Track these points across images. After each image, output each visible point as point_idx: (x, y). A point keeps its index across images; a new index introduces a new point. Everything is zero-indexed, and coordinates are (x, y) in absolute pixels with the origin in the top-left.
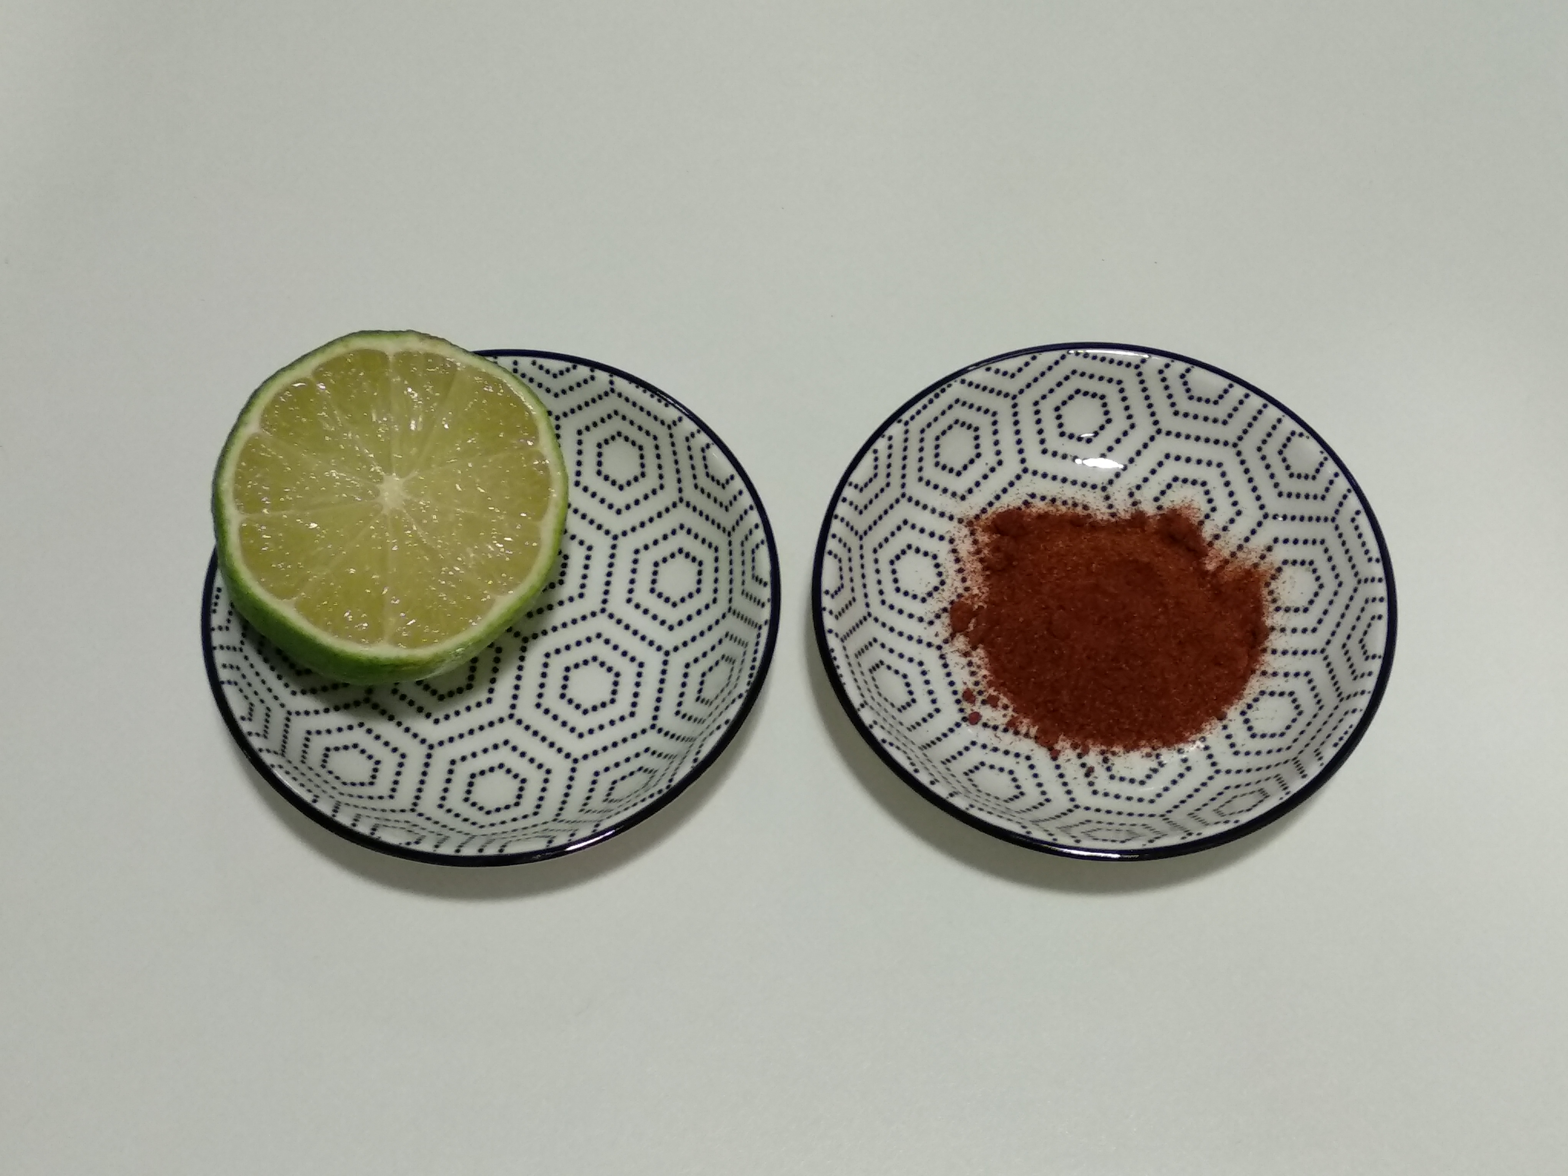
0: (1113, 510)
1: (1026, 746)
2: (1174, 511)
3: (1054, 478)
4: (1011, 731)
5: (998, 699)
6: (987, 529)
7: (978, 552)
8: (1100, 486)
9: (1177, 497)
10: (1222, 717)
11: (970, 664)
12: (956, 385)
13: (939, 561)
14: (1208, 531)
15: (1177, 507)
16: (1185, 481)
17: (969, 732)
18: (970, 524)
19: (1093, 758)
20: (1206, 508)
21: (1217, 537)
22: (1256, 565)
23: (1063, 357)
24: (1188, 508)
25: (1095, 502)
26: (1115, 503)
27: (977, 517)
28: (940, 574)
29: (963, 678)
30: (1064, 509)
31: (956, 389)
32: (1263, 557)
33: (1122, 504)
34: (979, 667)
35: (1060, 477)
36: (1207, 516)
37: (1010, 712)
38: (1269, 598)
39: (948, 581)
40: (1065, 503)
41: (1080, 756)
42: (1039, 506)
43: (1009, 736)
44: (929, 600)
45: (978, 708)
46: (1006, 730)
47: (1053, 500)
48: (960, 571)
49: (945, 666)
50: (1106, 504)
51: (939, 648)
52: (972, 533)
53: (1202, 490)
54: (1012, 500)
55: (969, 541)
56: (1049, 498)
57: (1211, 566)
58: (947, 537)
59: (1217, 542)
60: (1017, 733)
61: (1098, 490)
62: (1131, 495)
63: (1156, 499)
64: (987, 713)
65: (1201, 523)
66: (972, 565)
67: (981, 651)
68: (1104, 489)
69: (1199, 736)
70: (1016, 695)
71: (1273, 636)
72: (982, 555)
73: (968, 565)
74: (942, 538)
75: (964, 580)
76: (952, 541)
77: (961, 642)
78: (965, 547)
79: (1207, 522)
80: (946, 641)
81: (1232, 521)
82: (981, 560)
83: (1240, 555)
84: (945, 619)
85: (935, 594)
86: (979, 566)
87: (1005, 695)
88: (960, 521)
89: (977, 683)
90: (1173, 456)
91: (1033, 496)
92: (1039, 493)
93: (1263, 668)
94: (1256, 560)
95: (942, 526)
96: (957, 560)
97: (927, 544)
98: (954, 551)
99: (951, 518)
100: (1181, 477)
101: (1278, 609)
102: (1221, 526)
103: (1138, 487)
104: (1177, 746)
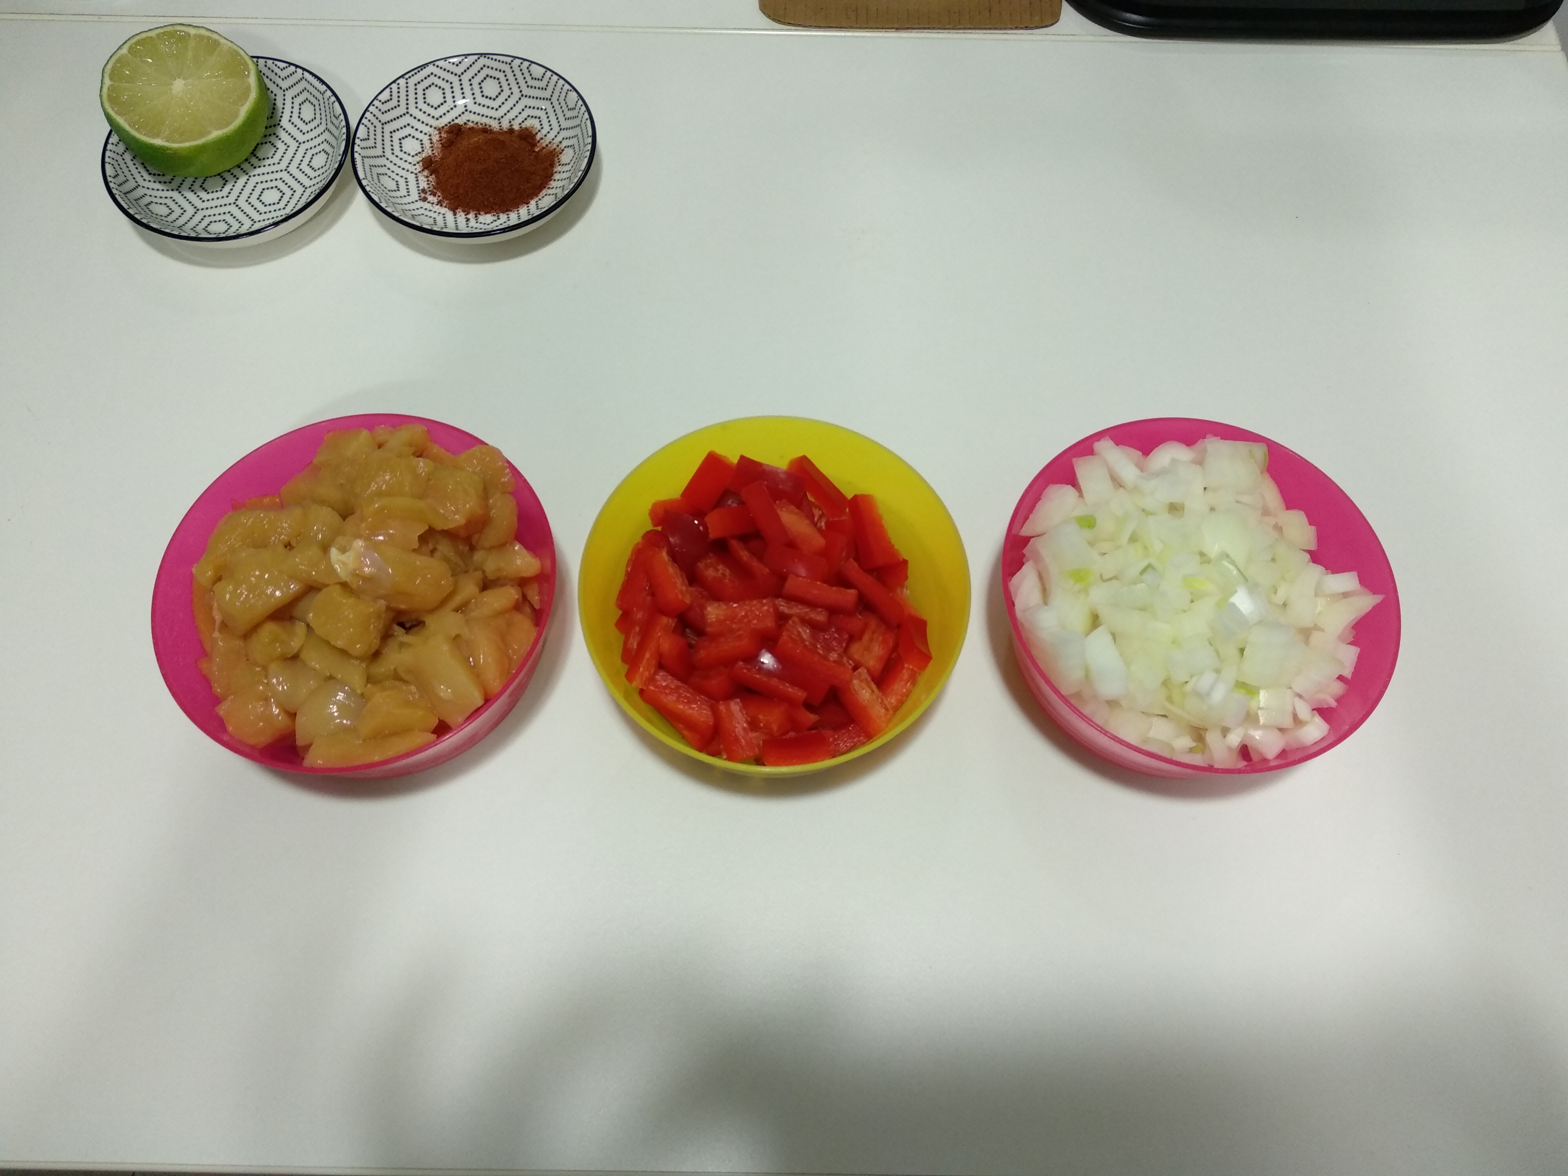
0: (501, 128)
1: (444, 210)
2: (526, 129)
3: (479, 114)
4: (439, 205)
5: (436, 193)
6: (447, 132)
7: (441, 140)
8: (497, 118)
9: (528, 124)
10: (528, 203)
11: (428, 181)
12: (431, 66)
13: (423, 142)
14: (538, 137)
15: (528, 127)
16: (532, 117)
17: (420, 204)
18: (439, 129)
19: (471, 216)
20: (539, 127)
21: (542, 139)
22: (555, 149)
23: (479, 58)
24: (532, 127)
25: (495, 125)
26: (503, 125)
27: (443, 127)
28: (422, 147)
29: (423, 184)
30: (481, 126)
31: (430, 69)
32: (558, 146)
33: (505, 125)
34: (431, 182)
35: (481, 114)
36: (539, 131)
37: (440, 198)
38: (557, 161)
39: (426, 151)
40: (481, 124)
41: (466, 215)
42: (471, 124)
43: (438, 207)
44: (416, 157)
45: (427, 196)
46: (437, 205)
47: (477, 123)
48: (432, 147)
49: (417, 180)
50: (499, 125)
51: (416, 174)
52: (440, 133)
53: (538, 120)
54: (460, 121)
55: (438, 136)
56: (475, 122)
57: (537, 150)
58: (428, 134)
59: (541, 141)
60: (441, 206)
61: (496, 120)
62: (510, 122)
63: (520, 124)
64: (431, 198)
65: (537, 133)
66: (438, 145)
67: (433, 176)
68: (499, 119)
69: (517, 210)
70: (443, 191)
71: (555, 175)
72: (442, 142)
73: (436, 146)
74: (426, 134)
75: (433, 150)
76: (430, 135)
77: (426, 173)
78: (436, 138)
79: (539, 133)
80: (420, 172)
81: (549, 132)
82: (441, 144)
83: (550, 145)
84: (421, 164)
85: (419, 155)
86: (440, 146)
87: (440, 192)
88: (435, 128)
89: (429, 188)
90: (528, 106)
91: (469, 121)
92: (471, 119)
93: (549, 186)
94: (555, 147)
95: (427, 129)
96: (431, 143)
97: (418, 135)
98: (430, 139)
99: (431, 126)
100: (531, 115)
101: (560, 165)
102: (544, 135)
103: (513, 119)
104: (507, 213)
